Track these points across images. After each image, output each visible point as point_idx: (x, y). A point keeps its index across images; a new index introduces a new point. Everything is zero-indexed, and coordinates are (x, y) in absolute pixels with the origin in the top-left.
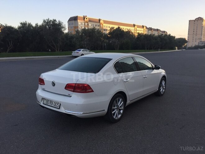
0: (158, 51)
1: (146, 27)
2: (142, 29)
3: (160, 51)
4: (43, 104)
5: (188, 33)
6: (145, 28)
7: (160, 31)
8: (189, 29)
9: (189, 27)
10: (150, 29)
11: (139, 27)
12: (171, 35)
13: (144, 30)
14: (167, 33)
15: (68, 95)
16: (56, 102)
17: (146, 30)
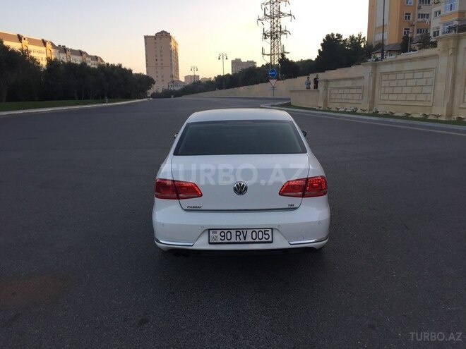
0: (104, 102)
1: (52, 44)
2: (43, 49)
3: (109, 102)
4: (210, 243)
5: (147, 64)
6: (49, 46)
7: (88, 56)
8: (146, 56)
9: (146, 50)
10: (63, 50)
11: (32, 42)
12: (123, 67)
13: (49, 52)
14: (102, 61)
15: (287, 207)
16: (257, 231)
17: (53, 50)
